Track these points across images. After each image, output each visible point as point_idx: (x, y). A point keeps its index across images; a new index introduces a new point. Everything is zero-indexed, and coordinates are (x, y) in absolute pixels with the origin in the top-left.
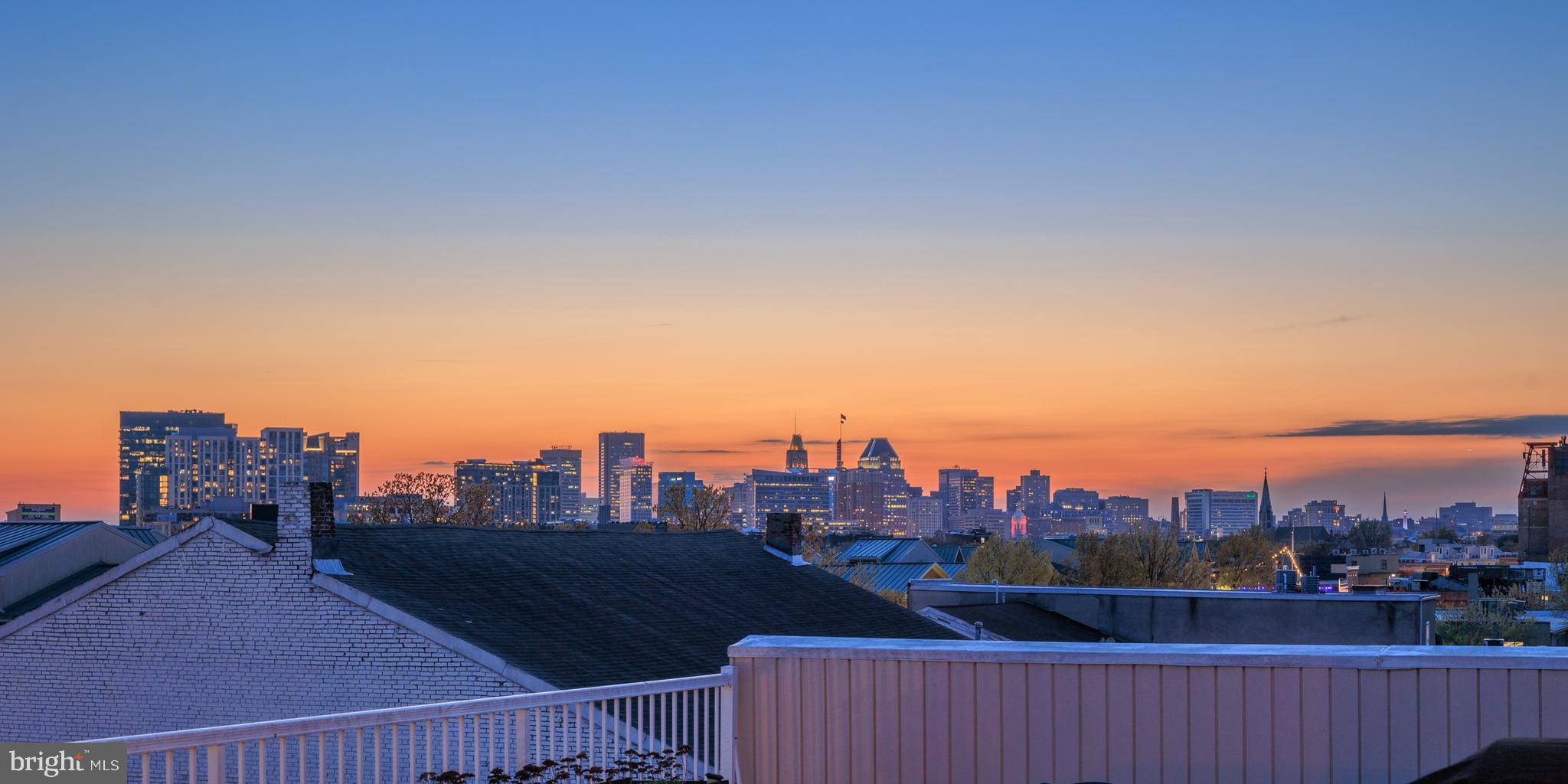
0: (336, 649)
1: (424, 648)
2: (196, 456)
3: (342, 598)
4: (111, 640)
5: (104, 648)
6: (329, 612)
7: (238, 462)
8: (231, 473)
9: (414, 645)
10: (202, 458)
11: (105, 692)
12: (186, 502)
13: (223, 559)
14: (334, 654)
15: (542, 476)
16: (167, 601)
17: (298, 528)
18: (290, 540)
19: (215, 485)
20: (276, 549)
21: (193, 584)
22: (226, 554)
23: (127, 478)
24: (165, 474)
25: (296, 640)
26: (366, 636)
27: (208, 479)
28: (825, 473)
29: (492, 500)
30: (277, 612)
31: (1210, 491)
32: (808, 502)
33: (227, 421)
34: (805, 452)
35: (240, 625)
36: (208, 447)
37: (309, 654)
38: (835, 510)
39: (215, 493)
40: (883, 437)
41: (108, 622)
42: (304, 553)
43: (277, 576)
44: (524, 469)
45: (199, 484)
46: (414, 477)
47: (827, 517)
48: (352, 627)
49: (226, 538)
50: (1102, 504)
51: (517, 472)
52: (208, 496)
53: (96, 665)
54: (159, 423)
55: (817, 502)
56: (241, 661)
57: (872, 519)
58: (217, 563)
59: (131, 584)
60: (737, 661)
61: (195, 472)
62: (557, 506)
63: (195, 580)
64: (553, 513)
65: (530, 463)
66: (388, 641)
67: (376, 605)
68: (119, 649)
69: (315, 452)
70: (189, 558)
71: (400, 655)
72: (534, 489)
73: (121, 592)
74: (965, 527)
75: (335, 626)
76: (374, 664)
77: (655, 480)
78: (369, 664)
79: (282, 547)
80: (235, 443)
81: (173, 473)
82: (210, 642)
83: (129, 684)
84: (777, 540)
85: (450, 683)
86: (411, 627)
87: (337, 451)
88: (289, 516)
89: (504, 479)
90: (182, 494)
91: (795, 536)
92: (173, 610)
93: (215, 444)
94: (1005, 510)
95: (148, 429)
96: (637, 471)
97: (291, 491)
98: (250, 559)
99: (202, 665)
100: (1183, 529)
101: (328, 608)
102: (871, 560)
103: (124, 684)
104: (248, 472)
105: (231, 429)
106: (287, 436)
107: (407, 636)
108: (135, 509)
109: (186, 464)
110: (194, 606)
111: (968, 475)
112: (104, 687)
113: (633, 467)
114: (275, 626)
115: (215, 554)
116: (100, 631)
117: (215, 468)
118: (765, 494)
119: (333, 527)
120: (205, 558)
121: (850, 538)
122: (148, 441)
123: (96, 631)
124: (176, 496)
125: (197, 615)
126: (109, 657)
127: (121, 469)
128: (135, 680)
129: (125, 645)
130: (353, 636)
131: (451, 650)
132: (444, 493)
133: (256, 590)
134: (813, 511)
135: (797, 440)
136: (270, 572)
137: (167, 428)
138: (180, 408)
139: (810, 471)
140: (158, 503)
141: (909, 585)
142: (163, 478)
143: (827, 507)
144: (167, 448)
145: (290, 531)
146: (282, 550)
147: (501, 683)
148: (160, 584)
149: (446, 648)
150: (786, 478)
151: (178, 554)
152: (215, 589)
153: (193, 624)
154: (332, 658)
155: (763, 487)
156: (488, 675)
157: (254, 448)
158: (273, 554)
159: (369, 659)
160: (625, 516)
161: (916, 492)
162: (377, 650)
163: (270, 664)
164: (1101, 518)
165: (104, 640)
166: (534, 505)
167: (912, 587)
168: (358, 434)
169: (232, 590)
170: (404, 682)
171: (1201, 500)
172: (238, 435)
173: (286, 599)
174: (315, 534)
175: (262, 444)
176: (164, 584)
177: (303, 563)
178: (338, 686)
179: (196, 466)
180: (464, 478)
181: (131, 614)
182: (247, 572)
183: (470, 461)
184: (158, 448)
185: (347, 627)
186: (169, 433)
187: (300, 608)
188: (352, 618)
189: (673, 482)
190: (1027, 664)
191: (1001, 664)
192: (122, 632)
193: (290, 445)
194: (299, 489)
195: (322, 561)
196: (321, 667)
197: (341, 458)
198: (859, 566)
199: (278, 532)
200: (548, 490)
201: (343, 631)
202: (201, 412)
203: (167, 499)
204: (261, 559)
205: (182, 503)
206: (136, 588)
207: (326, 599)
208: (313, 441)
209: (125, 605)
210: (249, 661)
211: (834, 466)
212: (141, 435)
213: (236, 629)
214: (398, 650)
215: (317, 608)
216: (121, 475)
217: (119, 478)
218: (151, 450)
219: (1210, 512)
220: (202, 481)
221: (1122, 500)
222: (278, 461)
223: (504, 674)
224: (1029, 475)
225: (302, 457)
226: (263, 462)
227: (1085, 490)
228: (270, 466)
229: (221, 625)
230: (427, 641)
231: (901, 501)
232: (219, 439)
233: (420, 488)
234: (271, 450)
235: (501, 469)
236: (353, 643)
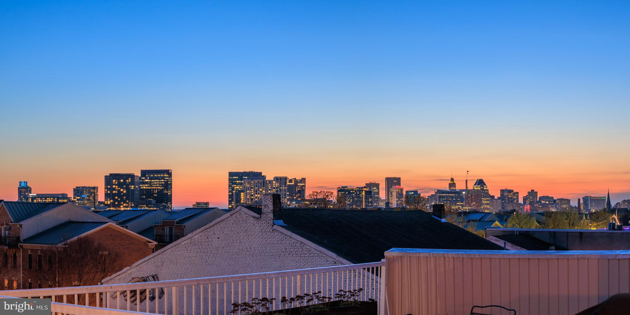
0: (281, 251)
1: (310, 250)
2: (252, 186)
3: (283, 233)
4: (208, 247)
5: (206, 249)
6: (279, 238)
7: (266, 188)
8: (264, 192)
9: (306, 249)
10: (254, 187)
11: (207, 263)
12: (249, 201)
13: (244, 220)
14: (280, 252)
15: (366, 192)
16: (226, 234)
17: (269, 210)
18: (266, 214)
19: (259, 196)
20: (262, 217)
21: (235, 228)
22: (245, 218)
23: (231, 193)
24: (243, 192)
25: (267, 247)
26: (290, 246)
27: (256, 194)
28: (462, 191)
29: (350, 200)
30: (261, 238)
31: (591, 197)
32: (456, 201)
33: (263, 175)
34: (455, 184)
35: (249, 242)
36: (256, 183)
37: (272, 252)
38: (465, 204)
39: (259, 198)
40: (481, 179)
41: (208, 241)
42: (270, 218)
43: (261, 226)
44: (360, 190)
45: (253, 196)
46: (318, 192)
47: (463, 206)
48: (286, 243)
49: (245, 213)
50: (555, 201)
51: (358, 191)
52: (256, 199)
53: (204, 255)
54: (241, 175)
55: (459, 201)
56: (250, 254)
57: (478, 206)
58: (242, 221)
59: (215, 228)
60: (388, 257)
61: (252, 192)
62: (371, 202)
63: (235, 227)
64: (370, 204)
65: (362, 188)
66: (298, 248)
67: (294, 235)
68: (211, 250)
69: (291, 184)
70: (233, 220)
71: (301, 252)
72: (364, 196)
73: (212, 231)
74: (509, 208)
75: (280, 243)
76: (293, 255)
77: (404, 193)
78: (291, 255)
79: (263, 216)
80: (265, 182)
81: (245, 192)
82: (240, 248)
83: (214, 261)
84: (436, 213)
85: (318, 262)
86: (306, 243)
87: (298, 184)
88: (266, 206)
89: (353, 193)
90: (248, 199)
91: (443, 212)
92: (228, 237)
93: (259, 182)
94: (522, 203)
95: (238, 177)
96: (398, 190)
97: (266, 197)
98: (253, 220)
99: (237, 255)
100: (582, 209)
101: (278, 237)
102: (475, 220)
103: (213, 261)
104: (269, 191)
105: (264, 177)
106: (282, 179)
107: (304, 246)
108: (233, 204)
109: (249, 189)
110: (235, 236)
111: (510, 191)
112: (206, 262)
113: (397, 189)
114: (261, 242)
115: (242, 218)
116: (205, 244)
117: (259, 190)
118: (442, 198)
119: (280, 209)
120: (239, 220)
121: (470, 213)
122: (238, 182)
123: (204, 243)
124: (246, 199)
125: (236, 238)
126: (208, 252)
127: (229, 191)
128: (216, 260)
129: (213, 248)
130: (286, 246)
131: (319, 251)
132: (328, 198)
133: (255, 230)
134: (458, 204)
135: (452, 180)
136: (259, 224)
137: (244, 177)
138: (248, 170)
139: (457, 190)
140: (240, 202)
141: (486, 228)
142: (242, 194)
143: (462, 202)
144: (243, 184)
145: (266, 211)
146: (263, 217)
147: (335, 262)
148: (224, 228)
149: (317, 250)
150: (448, 193)
151: (230, 218)
152: (242, 230)
153: (235, 242)
154: (279, 253)
155: (441, 196)
156: (331, 260)
157: (271, 184)
158: (260, 218)
159: (291, 254)
160: (394, 206)
161: (493, 197)
162: (294, 251)
163: (259, 255)
164: (554, 206)
165: (206, 246)
166: (364, 202)
167: (487, 229)
168: (305, 178)
169: (247, 230)
170: (303, 262)
171: (587, 200)
172: (266, 179)
173: (264, 233)
174: (274, 212)
175: (274, 182)
176: (225, 228)
177: (270, 221)
178: (281, 263)
179: (252, 190)
180: (340, 193)
181: (215, 238)
182: (252, 224)
183: (342, 187)
184: (241, 184)
185: (284, 243)
186: (244, 179)
187: (269, 237)
188: (286, 240)
189: (410, 194)
190: (490, 258)
191: (481, 258)
192: (212, 244)
193: (283, 182)
194: (269, 196)
195: (276, 220)
196: (276, 256)
197: (300, 186)
198: (471, 223)
199: (262, 211)
200: (368, 197)
201: (283, 244)
202: (254, 172)
203: (243, 200)
204: (256, 220)
205: (248, 201)
206: (217, 229)
207: (278, 233)
208: (291, 181)
209: (213, 235)
210: (252, 254)
211: (465, 188)
212: (235, 180)
213: (248, 243)
214: (301, 251)
215: (274, 237)
216: (229, 193)
217: (228, 194)
218: (238, 184)
219: (591, 203)
220: (254, 194)
221: (562, 200)
222: (279, 188)
223: (336, 259)
224: (531, 191)
225: (287, 186)
226: (274, 188)
227: (549, 196)
228: (276, 189)
229: (243, 242)
230: (311, 248)
231: (487, 200)
232: (260, 181)
233: (321, 196)
234: (277, 184)
235: (352, 190)
236: (286, 249)
